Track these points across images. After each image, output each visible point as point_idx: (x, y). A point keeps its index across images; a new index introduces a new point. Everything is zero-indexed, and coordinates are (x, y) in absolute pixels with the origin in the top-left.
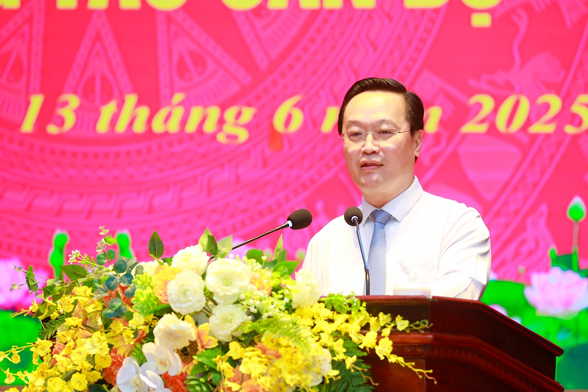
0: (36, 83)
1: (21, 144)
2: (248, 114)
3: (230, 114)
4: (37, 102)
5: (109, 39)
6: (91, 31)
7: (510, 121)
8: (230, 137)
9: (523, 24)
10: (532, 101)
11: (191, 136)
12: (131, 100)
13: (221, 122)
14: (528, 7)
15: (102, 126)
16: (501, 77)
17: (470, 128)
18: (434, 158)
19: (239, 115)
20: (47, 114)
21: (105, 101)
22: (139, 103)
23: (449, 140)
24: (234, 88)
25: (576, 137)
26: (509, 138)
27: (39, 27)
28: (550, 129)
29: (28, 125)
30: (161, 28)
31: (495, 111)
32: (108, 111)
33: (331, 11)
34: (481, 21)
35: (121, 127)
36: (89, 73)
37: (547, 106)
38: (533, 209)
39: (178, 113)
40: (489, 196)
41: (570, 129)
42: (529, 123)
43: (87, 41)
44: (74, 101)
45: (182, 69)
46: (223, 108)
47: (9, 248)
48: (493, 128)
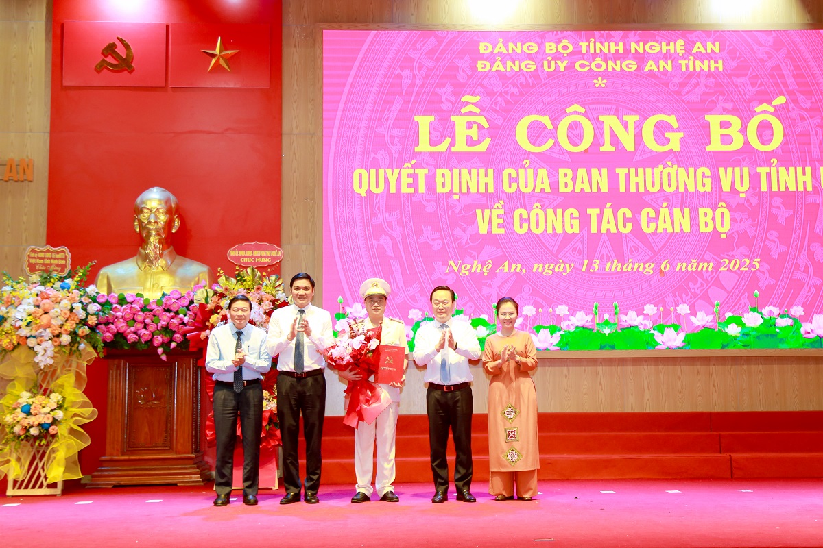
0: (585, 256)
1: (582, 275)
2: (652, 265)
3: (647, 265)
4: (586, 262)
5: (608, 242)
6: (602, 240)
7: (734, 267)
8: (647, 272)
9: (736, 237)
10: (741, 261)
11: (635, 272)
12: (616, 261)
13: (644, 268)
14: (737, 232)
15: (607, 269)
16: (731, 253)
17: (722, 269)
18: (712, 279)
19: (650, 265)
20: (590, 266)
21: (607, 262)
22: (618, 262)
23: (716, 273)
24: (648, 257)
25: (755, 271)
26: (734, 272)
27: (586, 236)
28: (747, 269)
29: (584, 270)
30: (624, 239)
31: (730, 263)
32: (609, 264)
33: (677, 233)
34: (723, 236)
35: (613, 270)
36: (602, 253)
37: (746, 262)
38: (743, 294)
39: (631, 265)
40: (729, 290)
41: (752, 269)
42: (740, 267)
43: (601, 243)
44: (598, 262)
45: (631, 252)
46: (645, 264)
47: (580, 307)
48: (729, 269)
